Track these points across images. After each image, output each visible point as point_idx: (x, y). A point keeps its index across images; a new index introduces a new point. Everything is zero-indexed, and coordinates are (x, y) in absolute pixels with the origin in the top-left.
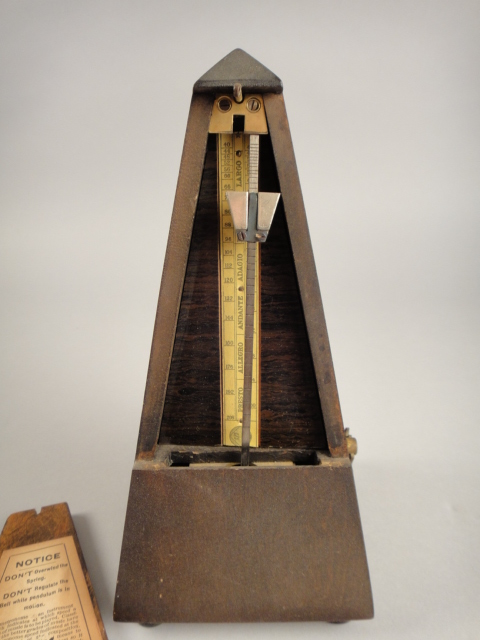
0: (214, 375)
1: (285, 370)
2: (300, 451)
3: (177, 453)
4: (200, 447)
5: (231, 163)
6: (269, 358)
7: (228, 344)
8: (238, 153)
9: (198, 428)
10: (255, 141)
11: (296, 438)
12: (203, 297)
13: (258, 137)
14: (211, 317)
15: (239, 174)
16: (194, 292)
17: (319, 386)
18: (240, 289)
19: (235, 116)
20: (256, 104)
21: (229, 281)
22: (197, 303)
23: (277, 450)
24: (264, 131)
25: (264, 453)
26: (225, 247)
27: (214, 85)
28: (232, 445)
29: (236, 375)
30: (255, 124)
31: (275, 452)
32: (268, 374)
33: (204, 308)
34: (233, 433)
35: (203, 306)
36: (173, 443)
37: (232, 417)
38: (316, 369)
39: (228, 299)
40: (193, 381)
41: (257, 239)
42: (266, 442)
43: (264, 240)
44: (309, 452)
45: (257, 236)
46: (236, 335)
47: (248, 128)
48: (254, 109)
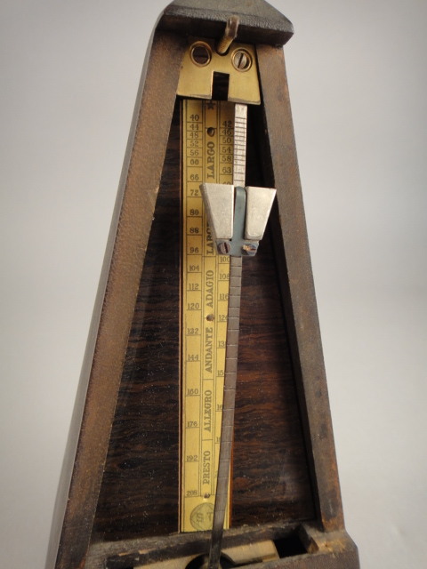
0: (170, 436)
1: (267, 422)
2: (283, 526)
3: (116, 557)
4: (148, 540)
5: (200, 144)
6: (246, 408)
7: (191, 393)
8: (210, 130)
9: (146, 514)
10: (241, 113)
11: (278, 510)
12: (157, 330)
13: (246, 108)
14: (167, 358)
15: (210, 160)
16: (144, 324)
17: (313, 444)
18: (208, 318)
19: (215, 73)
20: (244, 59)
21: (194, 307)
22: (148, 339)
23: (255, 529)
24: (255, 99)
25: (237, 537)
26: (189, 261)
27: (195, 16)
28: (193, 530)
29: (200, 434)
30: (244, 87)
31: (251, 533)
32: (244, 430)
33: (159, 346)
34: (196, 514)
35: (156, 343)
36: (107, 539)
37: (194, 492)
38: (311, 421)
39: (193, 332)
40: (139, 447)
41: (244, 252)
42: (238, 521)
43: (254, 254)
44: (293, 525)
45: (245, 248)
46: (202, 380)
47: (234, 92)
48: (243, 67)
